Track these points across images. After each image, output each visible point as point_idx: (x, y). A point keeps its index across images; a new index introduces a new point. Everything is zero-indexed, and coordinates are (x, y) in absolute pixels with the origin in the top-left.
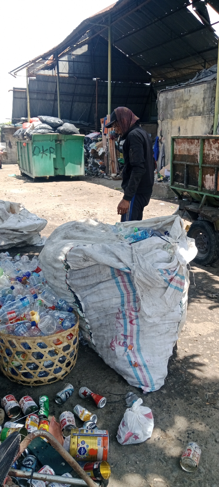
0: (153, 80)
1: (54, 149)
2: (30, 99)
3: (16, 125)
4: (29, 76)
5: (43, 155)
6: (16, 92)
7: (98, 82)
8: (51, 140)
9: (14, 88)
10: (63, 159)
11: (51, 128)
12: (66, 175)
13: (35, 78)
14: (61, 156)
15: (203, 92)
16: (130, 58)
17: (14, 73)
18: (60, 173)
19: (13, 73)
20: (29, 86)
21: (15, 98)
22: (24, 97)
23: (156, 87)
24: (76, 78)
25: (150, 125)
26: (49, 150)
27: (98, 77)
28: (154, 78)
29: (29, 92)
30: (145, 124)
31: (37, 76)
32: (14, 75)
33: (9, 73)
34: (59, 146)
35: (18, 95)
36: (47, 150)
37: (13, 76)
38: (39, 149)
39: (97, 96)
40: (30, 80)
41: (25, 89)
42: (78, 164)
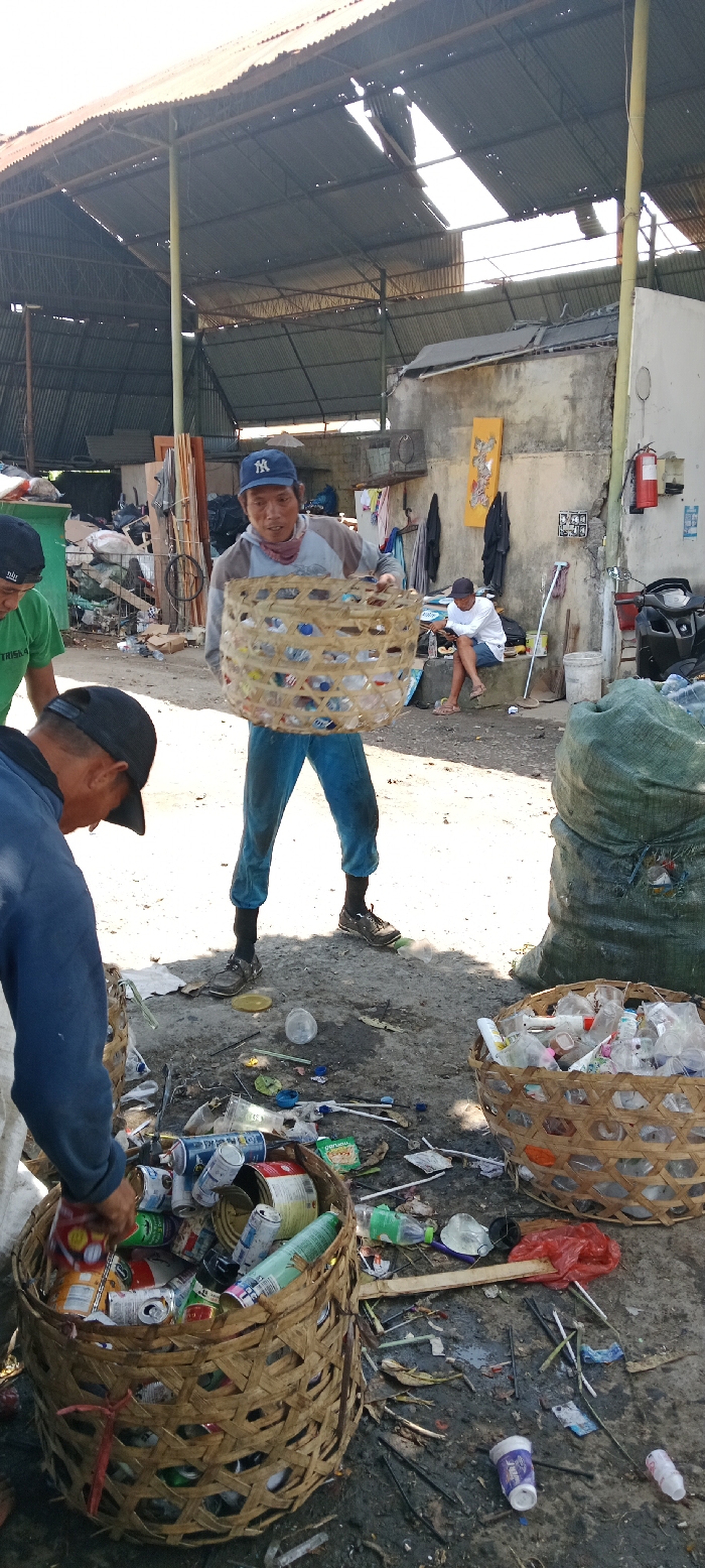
0: (202, 324)
7: (32, 318)
15: (568, 380)
16: (129, 248)
25: (214, 465)
27: (30, 303)
28: (207, 314)
39: (28, 364)
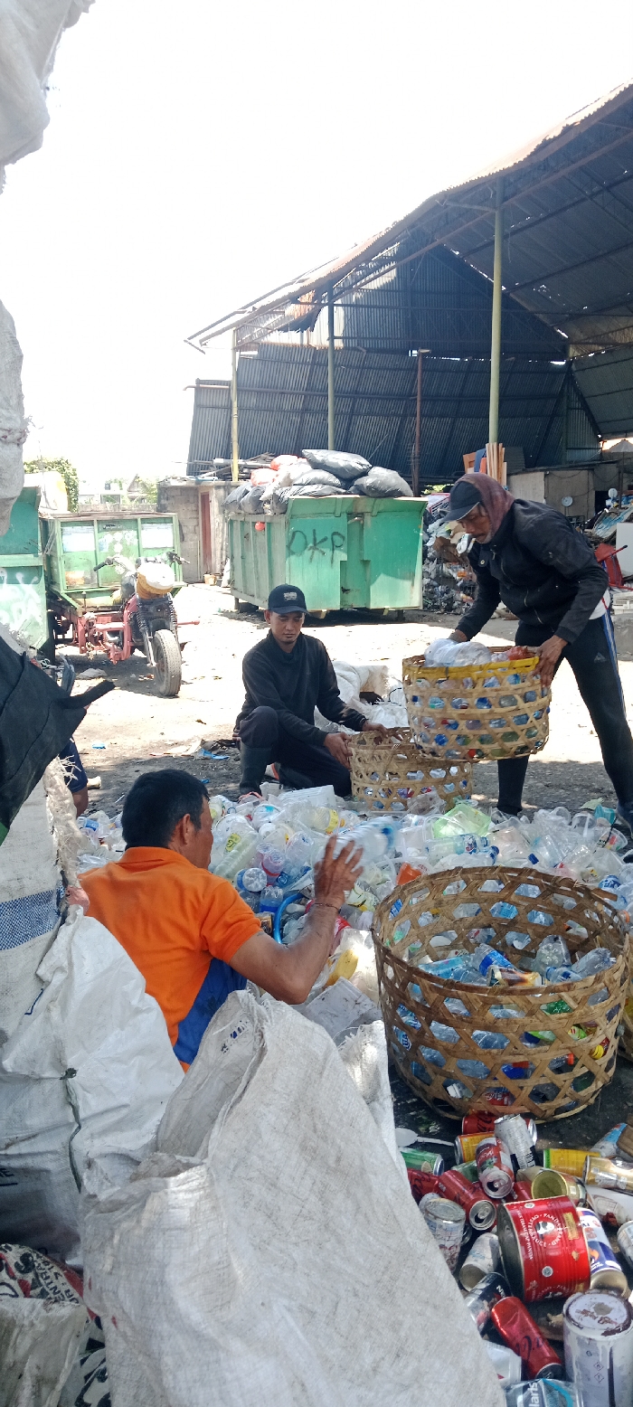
0: (573, 352)
1: (343, 538)
2: (240, 409)
3: (200, 478)
4: (239, 347)
5: (313, 552)
6: (203, 390)
7: (424, 359)
8: (338, 513)
9: (199, 382)
10: (366, 563)
11: (337, 481)
12: (372, 606)
13: (255, 353)
14: (361, 555)
16: (511, 295)
17: (201, 341)
18: (356, 602)
19: (196, 341)
20: (237, 374)
21: (198, 406)
22: (225, 403)
23: (584, 370)
24: (364, 350)
25: (571, 473)
26: (329, 541)
27: (423, 348)
28: (578, 344)
29: (238, 391)
30: (558, 469)
31: (263, 348)
32: (199, 346)
33: (185, 341)
34: (356, 528)
35: (205, 401)
36: (325, 539)
37: (198, 349)
38: (305, 537)
39: (419, 398)
40: (242, 359)
41: (228, 383)
42: (404, 578)
